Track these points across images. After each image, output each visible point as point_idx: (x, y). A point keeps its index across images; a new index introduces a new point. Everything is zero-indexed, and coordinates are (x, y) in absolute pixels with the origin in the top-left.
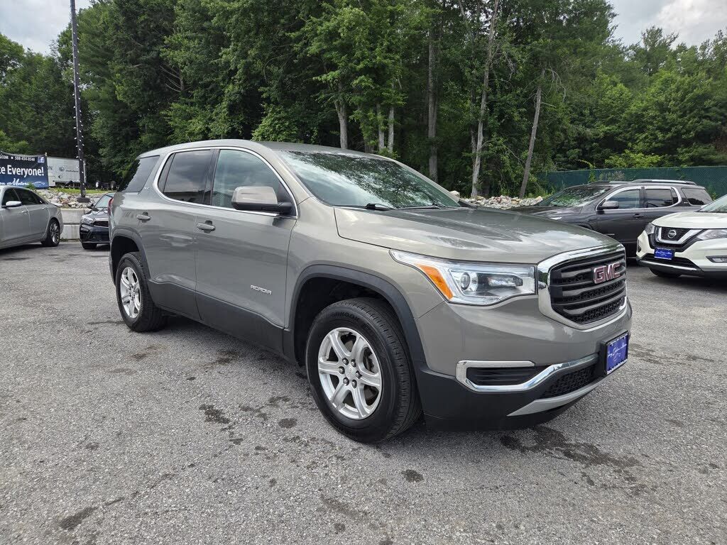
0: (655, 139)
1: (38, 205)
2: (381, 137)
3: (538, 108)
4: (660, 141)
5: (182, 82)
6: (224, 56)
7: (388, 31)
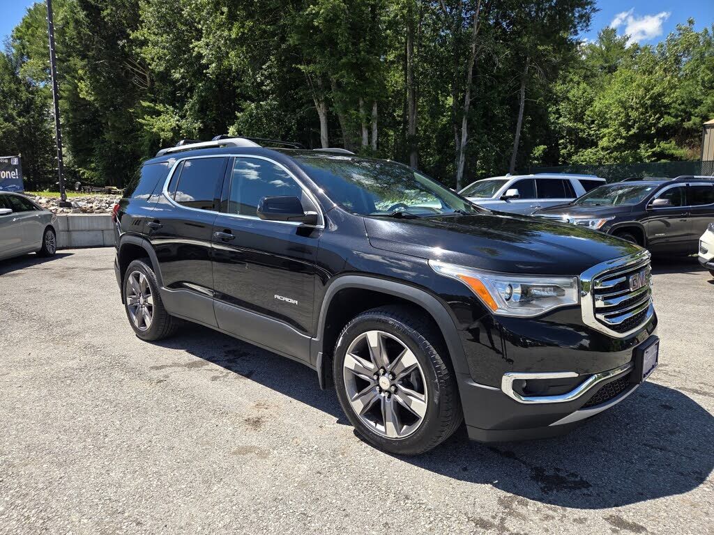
0: (619, 135)
1: (33, 212)
2: (365, 134)
3: (522, 104)
4: (624, 138)
5: (148, 79)
6: (196, 49)
7: (370, 25)
